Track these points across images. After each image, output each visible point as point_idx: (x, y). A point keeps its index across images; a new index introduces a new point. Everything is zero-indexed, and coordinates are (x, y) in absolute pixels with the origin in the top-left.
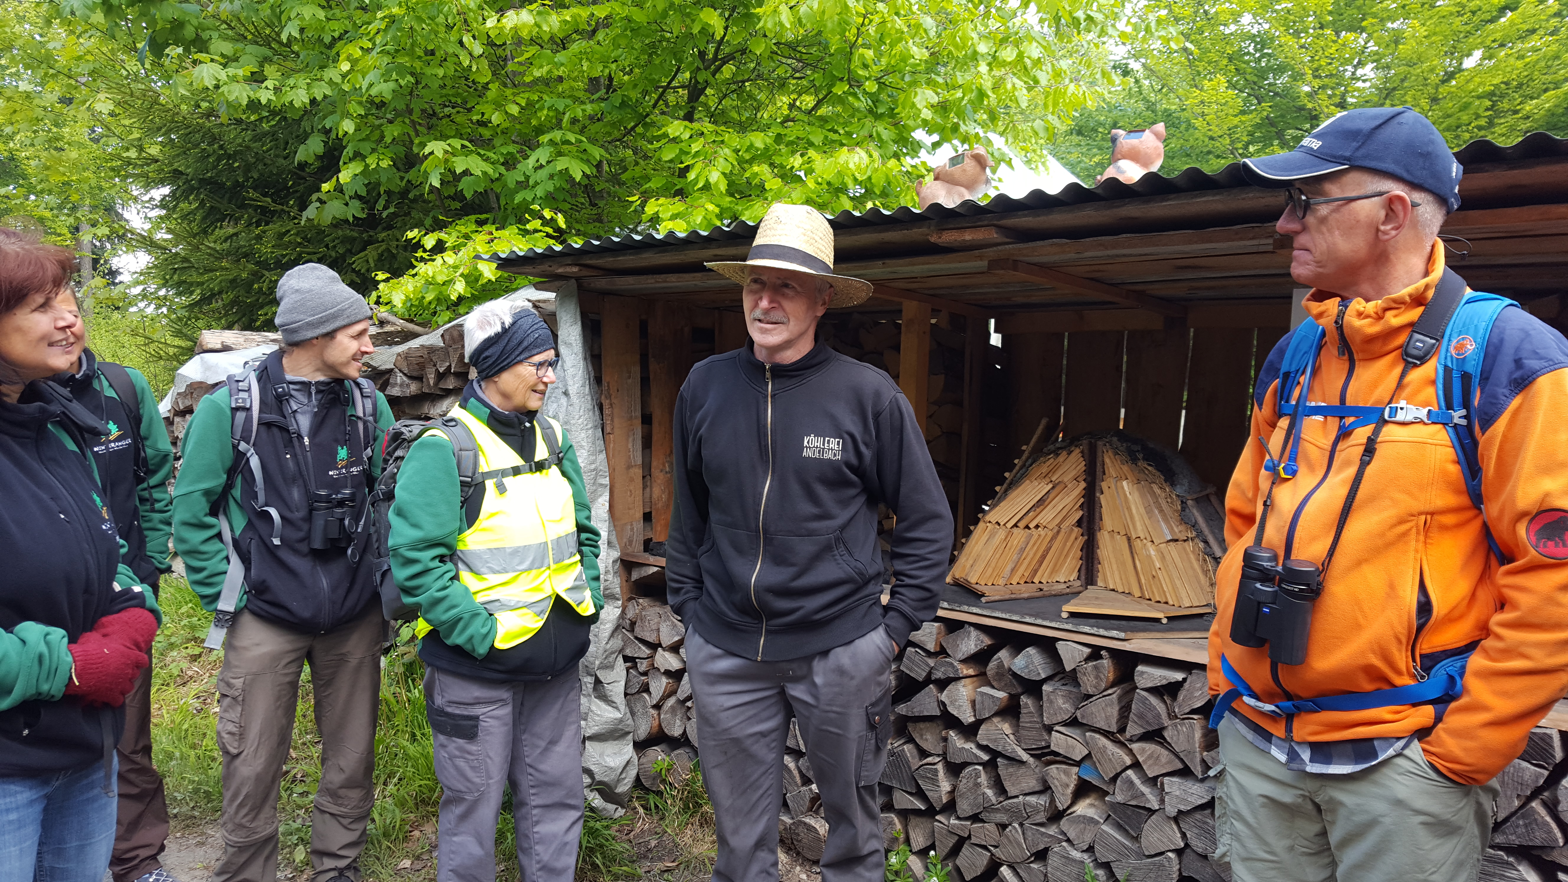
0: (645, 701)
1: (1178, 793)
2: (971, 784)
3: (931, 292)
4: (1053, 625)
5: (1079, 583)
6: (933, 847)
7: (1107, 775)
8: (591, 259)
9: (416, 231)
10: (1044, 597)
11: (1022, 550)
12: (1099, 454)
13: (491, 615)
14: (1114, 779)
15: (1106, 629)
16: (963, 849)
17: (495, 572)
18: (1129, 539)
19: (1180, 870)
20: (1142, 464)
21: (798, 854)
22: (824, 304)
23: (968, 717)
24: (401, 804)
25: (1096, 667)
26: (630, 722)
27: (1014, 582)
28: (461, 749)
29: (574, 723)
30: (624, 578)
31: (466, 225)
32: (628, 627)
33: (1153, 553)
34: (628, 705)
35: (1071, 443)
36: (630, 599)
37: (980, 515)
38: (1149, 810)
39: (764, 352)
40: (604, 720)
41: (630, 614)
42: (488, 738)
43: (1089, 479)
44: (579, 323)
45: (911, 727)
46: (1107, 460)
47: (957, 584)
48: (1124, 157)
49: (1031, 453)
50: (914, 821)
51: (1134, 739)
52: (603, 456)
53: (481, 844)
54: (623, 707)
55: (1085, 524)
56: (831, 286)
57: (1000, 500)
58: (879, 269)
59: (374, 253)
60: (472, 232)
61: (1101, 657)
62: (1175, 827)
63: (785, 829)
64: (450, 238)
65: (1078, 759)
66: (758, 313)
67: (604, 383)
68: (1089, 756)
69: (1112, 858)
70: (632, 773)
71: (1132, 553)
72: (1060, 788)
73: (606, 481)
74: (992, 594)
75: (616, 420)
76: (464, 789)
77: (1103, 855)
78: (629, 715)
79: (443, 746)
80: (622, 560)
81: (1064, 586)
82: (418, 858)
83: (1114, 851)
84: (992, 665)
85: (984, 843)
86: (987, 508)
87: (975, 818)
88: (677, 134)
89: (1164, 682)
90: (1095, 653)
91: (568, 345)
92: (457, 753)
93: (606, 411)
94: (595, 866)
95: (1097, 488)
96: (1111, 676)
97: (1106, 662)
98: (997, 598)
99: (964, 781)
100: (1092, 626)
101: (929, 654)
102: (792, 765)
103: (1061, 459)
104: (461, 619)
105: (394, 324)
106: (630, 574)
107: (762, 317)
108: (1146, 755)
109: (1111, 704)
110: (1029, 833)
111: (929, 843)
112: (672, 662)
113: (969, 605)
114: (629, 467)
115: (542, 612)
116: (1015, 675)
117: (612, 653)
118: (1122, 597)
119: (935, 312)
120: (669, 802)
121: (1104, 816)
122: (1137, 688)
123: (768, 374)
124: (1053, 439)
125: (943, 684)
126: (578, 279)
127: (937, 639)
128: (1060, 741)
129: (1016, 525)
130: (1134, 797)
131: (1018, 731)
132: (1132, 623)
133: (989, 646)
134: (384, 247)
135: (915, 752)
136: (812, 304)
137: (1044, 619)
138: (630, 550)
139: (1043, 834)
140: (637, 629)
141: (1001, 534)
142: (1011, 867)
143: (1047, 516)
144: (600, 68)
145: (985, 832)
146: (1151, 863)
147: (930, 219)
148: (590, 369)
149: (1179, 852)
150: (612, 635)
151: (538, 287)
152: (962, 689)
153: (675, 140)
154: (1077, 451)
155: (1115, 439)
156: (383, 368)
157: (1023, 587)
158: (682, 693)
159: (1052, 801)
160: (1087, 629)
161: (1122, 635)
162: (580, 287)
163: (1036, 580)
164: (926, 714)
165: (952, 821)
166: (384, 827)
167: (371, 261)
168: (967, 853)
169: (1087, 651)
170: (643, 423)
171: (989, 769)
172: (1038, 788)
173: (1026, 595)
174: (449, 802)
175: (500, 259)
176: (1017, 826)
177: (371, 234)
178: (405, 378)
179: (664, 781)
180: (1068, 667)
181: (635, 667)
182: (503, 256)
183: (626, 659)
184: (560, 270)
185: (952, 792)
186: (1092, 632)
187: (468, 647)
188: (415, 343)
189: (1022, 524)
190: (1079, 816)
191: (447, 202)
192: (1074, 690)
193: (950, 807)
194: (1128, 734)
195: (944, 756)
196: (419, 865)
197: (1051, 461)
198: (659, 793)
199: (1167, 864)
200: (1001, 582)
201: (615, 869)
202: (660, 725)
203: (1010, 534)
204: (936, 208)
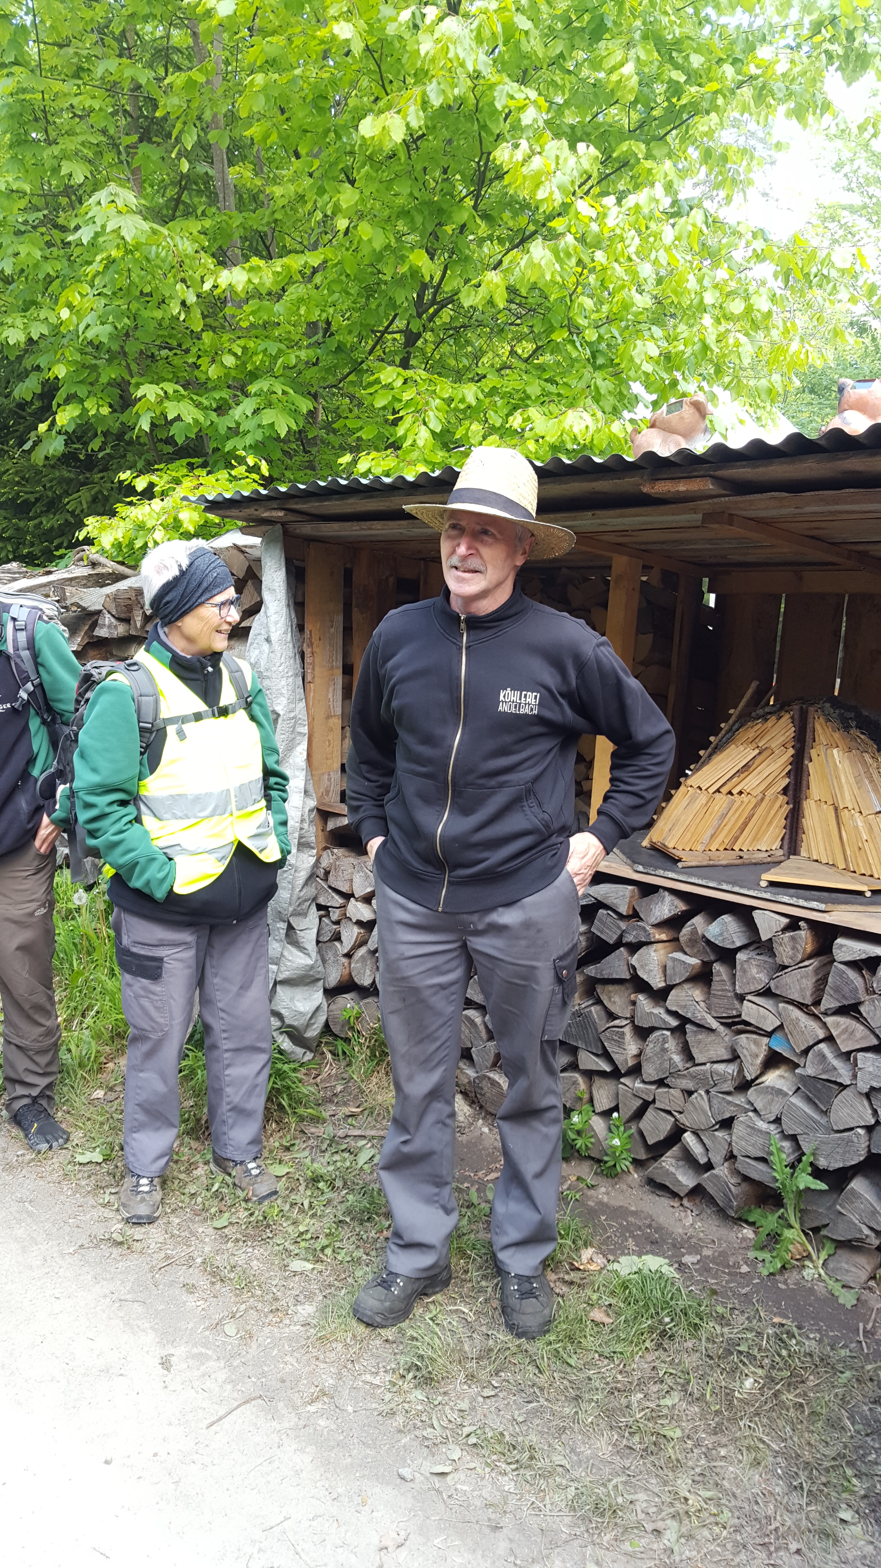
0: (336, 950)
1: (871, 1069)
2: (657, 1049)
3: (643, 547)
4: (751, 893)
5: (781, 852)
6: (616, 1109)
7: (798, 1047)
8: (296, 503)
9: (128, 472)
10: (743, 865)
11: (724, 816)
12: (810, 720)
13: (170, 859)
14: (806, 1052)
15: (806, 899)
16: (647, 1113)
17: (176, 817)
18: (836, 809)
19: (869, 1146)
20: (855, 732)
21: (481, 1107)
22: (524, 553)
23: (657, 982)
24: (98, 1036)
25: (793, 938)
26: (321, 969)
27: (713, 848)
28: (144, 989)
29: (262, 967)
30: (320, 828)
31: (179, 468)
32: (322, 876)
33: (860, 824)
34: (319, 952)
35: (781, 708)
36: (325, 848)
37: (682, 780)
38: (840, 1084)
39: (459, 601)
40: (295, 965)
41: (325, 863)
42: (171, 979)
43: (798, 745)
44: (284, 569)
45: (599, 989)
46: (818, 727)
47: (654, 848)
48: (851, 408)
49: (739, 717)
50: (598, 1082)
51: (829, 1012)
52: (303, 704)
53: (165, 1082)
54: (314, 954)
55: (791, 793)
56: (533, 535)
57: (704, 764)
58: (588, 521)
59: (88, 495)
60: (183, 476)
61: (799, 928)
62: (866, 1103)
63: (469, 1082)
64: (160, 481)
65: (769, 1030)
66: (455, 560)
67: (307, 631)
68: (781, 1027)
69: (799, 1131)
70: (322, 1019)
71: (838, 824)
72: (749, 1058)
73: (305, 730)
74: (689, 860)
75: (317, 669)
76: (148, 1028)
77: (790, 1127)
78: (320, 962)
79: (129, 985)
80: (318, 810)
81: (766, 855)
82: (111, 1089)
83: (801, 1124)
84: (686, 930)
85: (668, 1108)
86: (689, 772)
87: (661, 1083)
88: (390, 380)
89: (864, 956)
90: (794, 924)
91: (272, 591)
92: (142, 993)
93: (308, 660)
94: (281, 1107)
95: (806, 755)
96: (809, 948)
97: (804, 934)
98: (694, 864)
99: (651, 1045)
100: (791, 896)
101: (621, 916)
102: (478, 1020)
103: (769, 724)
104: (137, 863)
105: (104, 566)
106: (326, 823)
107: (459, 565)
108: (840, 1030)
109: (806, 976)
110: (715, 1101)
111: (612, 1105)
112: (364, 912)
113: (665, 870)
114: (329, 717)
115: (223, 858)
116: (708, 942)
117: (306, 900)
118: (825, 868)
119: (646, 568)
120: (356, 1049)
121: (794, 1089)
122: (834, 961)
123: (463, 625)
124: (763, 703)
125: (634, 948)
126: (283, 524)
127: (630, 902)
128: (750, 1011)
129: (718, 791)
130: (825, 1071)
131: (708, 999)
132: (834, 895)
133: (683, 912)
134: (96, 489)
135: (603, 1014)
136: (511, 554)
137: (741, 887)
138: (327, 800)
139: (729, 1103)
140: (331, 878)
141: (703, 798)
142: (695, 1133)
143: (752, 782)
144: (317, 313)
145: (669, 1098)
146: (840, 1138)
147: (642, 468)
148: (293, 616)
149: (869, 1129)
150: (306, 883)
151: (244, 531)
152: (653, 954)
153: (389, 387)
154: (787, 716)
155: (828, 705)
156: (92, 608)
157: (723, 854)
158: (372, 943)
159: (741, 1070)
160: (786, 899)
161: (822, 907)
162: (286, 532)
163: (736, 848)
164: (615, 976)
165: (636, 1085)
166: (80, 1057)
167: (84, 503)
168: (651, 1118)
169: (785, 921)
170: (344, 673)
171: (678, 1034)
172: (726, 1057)
173: (724, 862)
174: (135, 1039)
175: (207, 501)
176: (702, 1092)
177: (88, 475)
178: (113, 620)
179: (352, 1028)
180: (764, 938)
181: (328, 915)
182: (210, 498)
183: (320, 907)
184: (266, 515)
185: (639, 1056)
186: (791, 902)
187: (146, 891)
188: (123, 585)
189: (724, 790)
190: (767, 1087)
191: (160, 446)
192: (770, 960)
193: (636, 1070)
194: (823, 1008)
195: (632, 1019)
196: (111, 1096)
197: (759, 726)
198: (347, 1040)
199: (855, 1140)
200: (700, 848)
201: (301, 1111)
202: (350, 974)
203: (711, 799)
204: (650, 457)
